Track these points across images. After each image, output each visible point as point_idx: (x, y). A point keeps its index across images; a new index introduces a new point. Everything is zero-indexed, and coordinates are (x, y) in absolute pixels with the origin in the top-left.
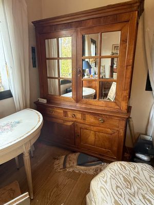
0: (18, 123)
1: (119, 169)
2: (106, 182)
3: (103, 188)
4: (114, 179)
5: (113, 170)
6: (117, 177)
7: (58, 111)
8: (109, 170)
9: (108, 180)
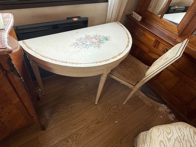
0: (107, 39)
1: (189, 136)
2: (169, 140)
3: (163, 143)
4: (179, 142)
5: (182, 133)
6: (184, 142)
7: (148, 35)
8: (178, 129)
9: (173, 140)
